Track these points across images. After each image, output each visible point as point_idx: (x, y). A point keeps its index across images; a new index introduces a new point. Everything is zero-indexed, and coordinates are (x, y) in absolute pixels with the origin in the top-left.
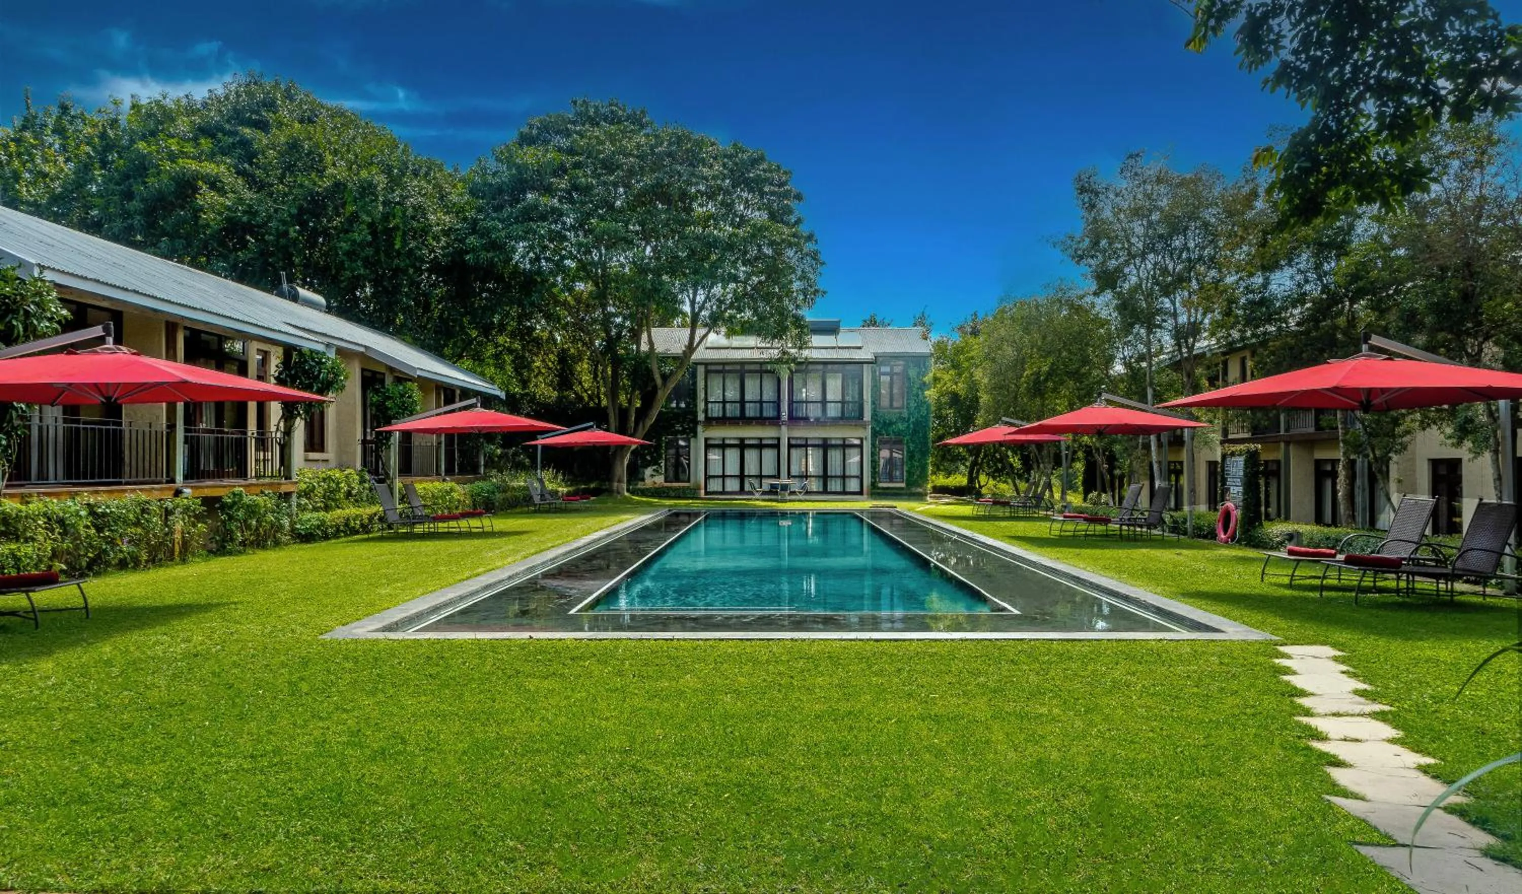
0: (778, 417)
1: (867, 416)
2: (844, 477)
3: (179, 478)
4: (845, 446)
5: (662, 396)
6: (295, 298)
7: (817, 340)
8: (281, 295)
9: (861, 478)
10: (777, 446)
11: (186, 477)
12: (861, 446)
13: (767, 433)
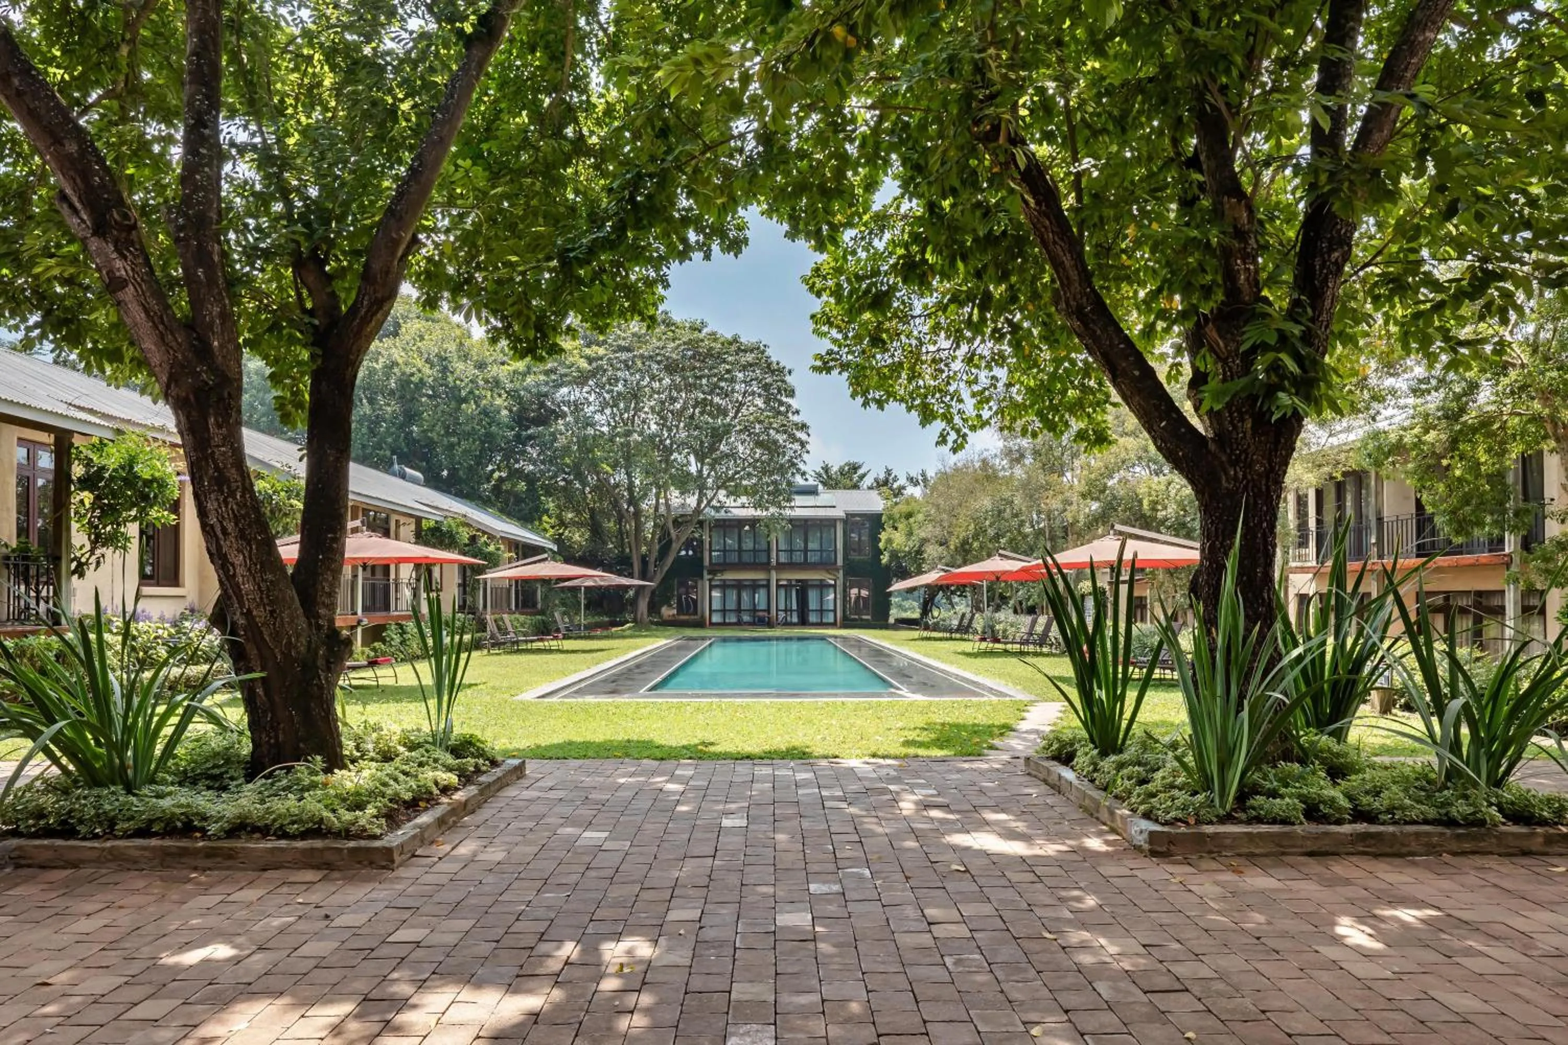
0: (769, 562)
1: (840, 562)
2: (821, 611)
3: (360, 611)
4: (822, 586)
5: (675, 546)
6: (403, 476)
7: (799, 500)
8: (394, 474)
9: (835, 611)
10: (767, 586)
11: (365, 609)
12: (834, 586)
13: (759, 576)
